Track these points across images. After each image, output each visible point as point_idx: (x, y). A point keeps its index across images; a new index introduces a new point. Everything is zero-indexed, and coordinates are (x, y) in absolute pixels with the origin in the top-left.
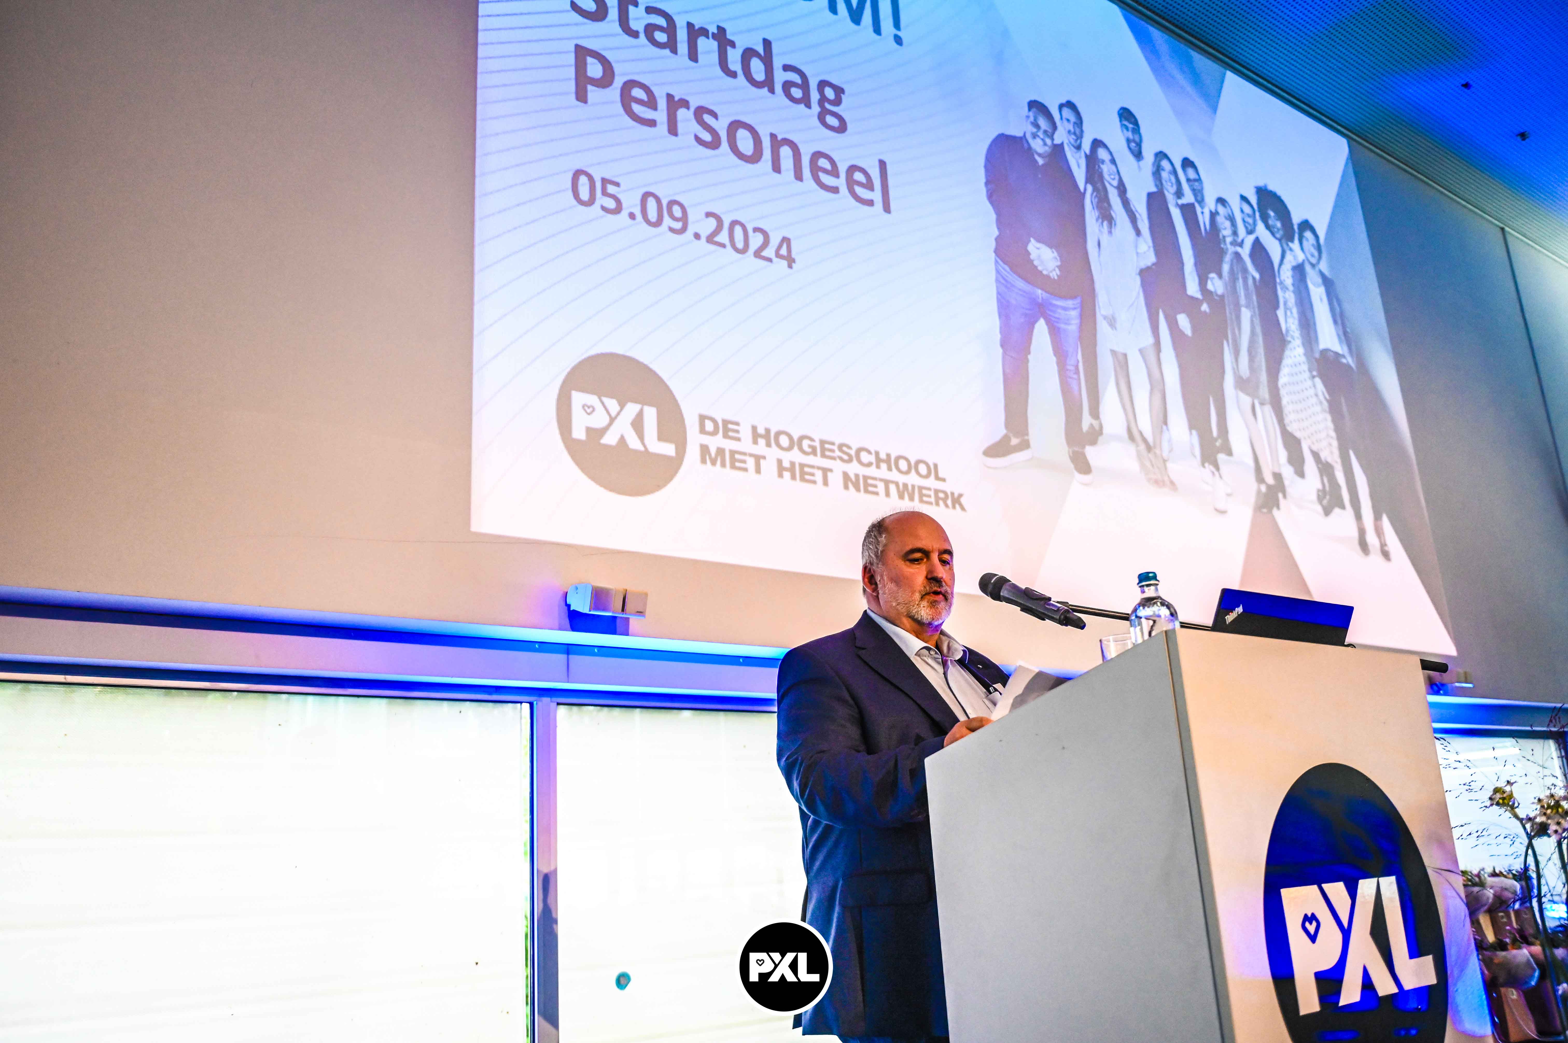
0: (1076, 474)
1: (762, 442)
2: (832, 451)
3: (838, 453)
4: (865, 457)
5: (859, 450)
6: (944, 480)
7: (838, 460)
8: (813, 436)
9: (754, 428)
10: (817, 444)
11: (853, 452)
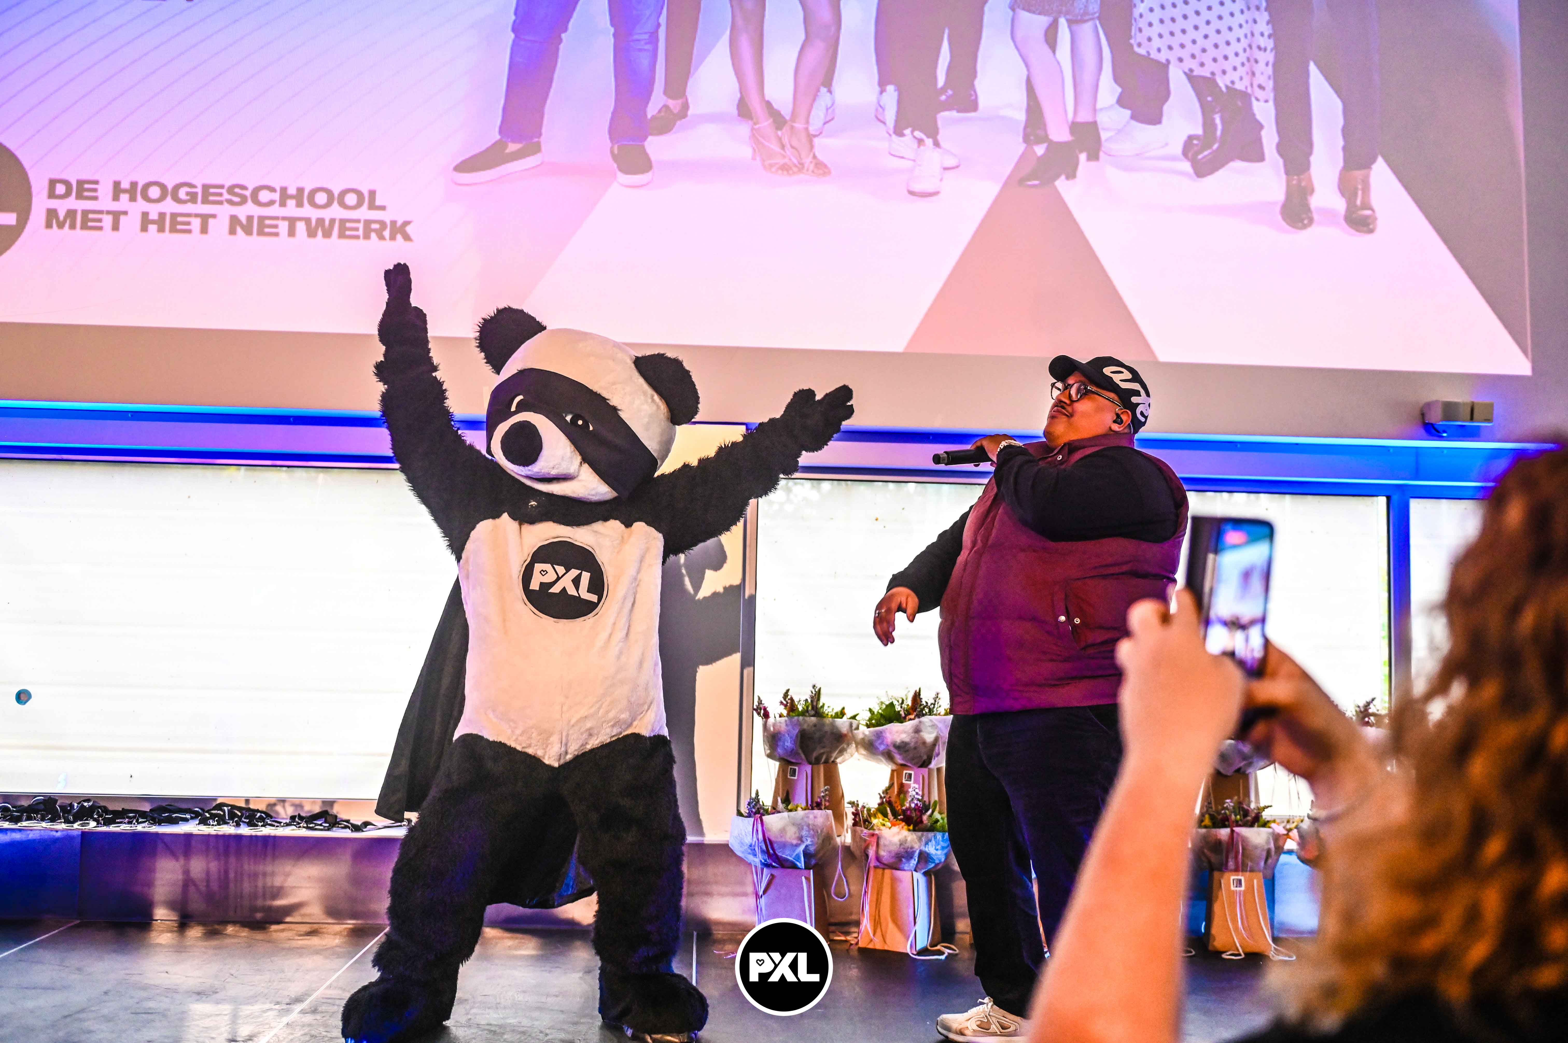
0: (620, 175)
1: (124, 197)
2: (221, 195)
3: (226, 196)
4: (264, 196)
5: (256, 191)
6: (383, 208)
7: (225, 203)
8: (194, 182)
9: (117, 184)
10: (199, 190)
11: (248, 193)
